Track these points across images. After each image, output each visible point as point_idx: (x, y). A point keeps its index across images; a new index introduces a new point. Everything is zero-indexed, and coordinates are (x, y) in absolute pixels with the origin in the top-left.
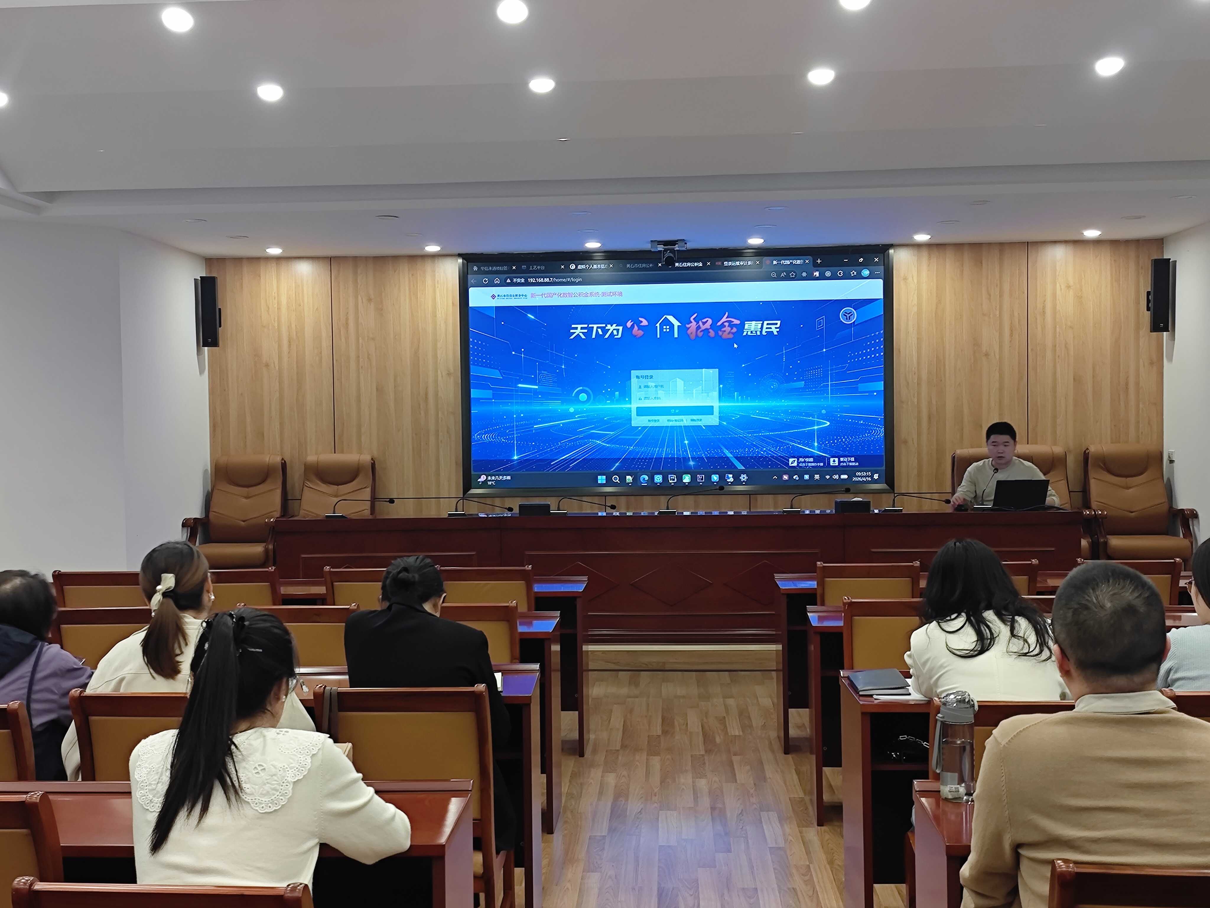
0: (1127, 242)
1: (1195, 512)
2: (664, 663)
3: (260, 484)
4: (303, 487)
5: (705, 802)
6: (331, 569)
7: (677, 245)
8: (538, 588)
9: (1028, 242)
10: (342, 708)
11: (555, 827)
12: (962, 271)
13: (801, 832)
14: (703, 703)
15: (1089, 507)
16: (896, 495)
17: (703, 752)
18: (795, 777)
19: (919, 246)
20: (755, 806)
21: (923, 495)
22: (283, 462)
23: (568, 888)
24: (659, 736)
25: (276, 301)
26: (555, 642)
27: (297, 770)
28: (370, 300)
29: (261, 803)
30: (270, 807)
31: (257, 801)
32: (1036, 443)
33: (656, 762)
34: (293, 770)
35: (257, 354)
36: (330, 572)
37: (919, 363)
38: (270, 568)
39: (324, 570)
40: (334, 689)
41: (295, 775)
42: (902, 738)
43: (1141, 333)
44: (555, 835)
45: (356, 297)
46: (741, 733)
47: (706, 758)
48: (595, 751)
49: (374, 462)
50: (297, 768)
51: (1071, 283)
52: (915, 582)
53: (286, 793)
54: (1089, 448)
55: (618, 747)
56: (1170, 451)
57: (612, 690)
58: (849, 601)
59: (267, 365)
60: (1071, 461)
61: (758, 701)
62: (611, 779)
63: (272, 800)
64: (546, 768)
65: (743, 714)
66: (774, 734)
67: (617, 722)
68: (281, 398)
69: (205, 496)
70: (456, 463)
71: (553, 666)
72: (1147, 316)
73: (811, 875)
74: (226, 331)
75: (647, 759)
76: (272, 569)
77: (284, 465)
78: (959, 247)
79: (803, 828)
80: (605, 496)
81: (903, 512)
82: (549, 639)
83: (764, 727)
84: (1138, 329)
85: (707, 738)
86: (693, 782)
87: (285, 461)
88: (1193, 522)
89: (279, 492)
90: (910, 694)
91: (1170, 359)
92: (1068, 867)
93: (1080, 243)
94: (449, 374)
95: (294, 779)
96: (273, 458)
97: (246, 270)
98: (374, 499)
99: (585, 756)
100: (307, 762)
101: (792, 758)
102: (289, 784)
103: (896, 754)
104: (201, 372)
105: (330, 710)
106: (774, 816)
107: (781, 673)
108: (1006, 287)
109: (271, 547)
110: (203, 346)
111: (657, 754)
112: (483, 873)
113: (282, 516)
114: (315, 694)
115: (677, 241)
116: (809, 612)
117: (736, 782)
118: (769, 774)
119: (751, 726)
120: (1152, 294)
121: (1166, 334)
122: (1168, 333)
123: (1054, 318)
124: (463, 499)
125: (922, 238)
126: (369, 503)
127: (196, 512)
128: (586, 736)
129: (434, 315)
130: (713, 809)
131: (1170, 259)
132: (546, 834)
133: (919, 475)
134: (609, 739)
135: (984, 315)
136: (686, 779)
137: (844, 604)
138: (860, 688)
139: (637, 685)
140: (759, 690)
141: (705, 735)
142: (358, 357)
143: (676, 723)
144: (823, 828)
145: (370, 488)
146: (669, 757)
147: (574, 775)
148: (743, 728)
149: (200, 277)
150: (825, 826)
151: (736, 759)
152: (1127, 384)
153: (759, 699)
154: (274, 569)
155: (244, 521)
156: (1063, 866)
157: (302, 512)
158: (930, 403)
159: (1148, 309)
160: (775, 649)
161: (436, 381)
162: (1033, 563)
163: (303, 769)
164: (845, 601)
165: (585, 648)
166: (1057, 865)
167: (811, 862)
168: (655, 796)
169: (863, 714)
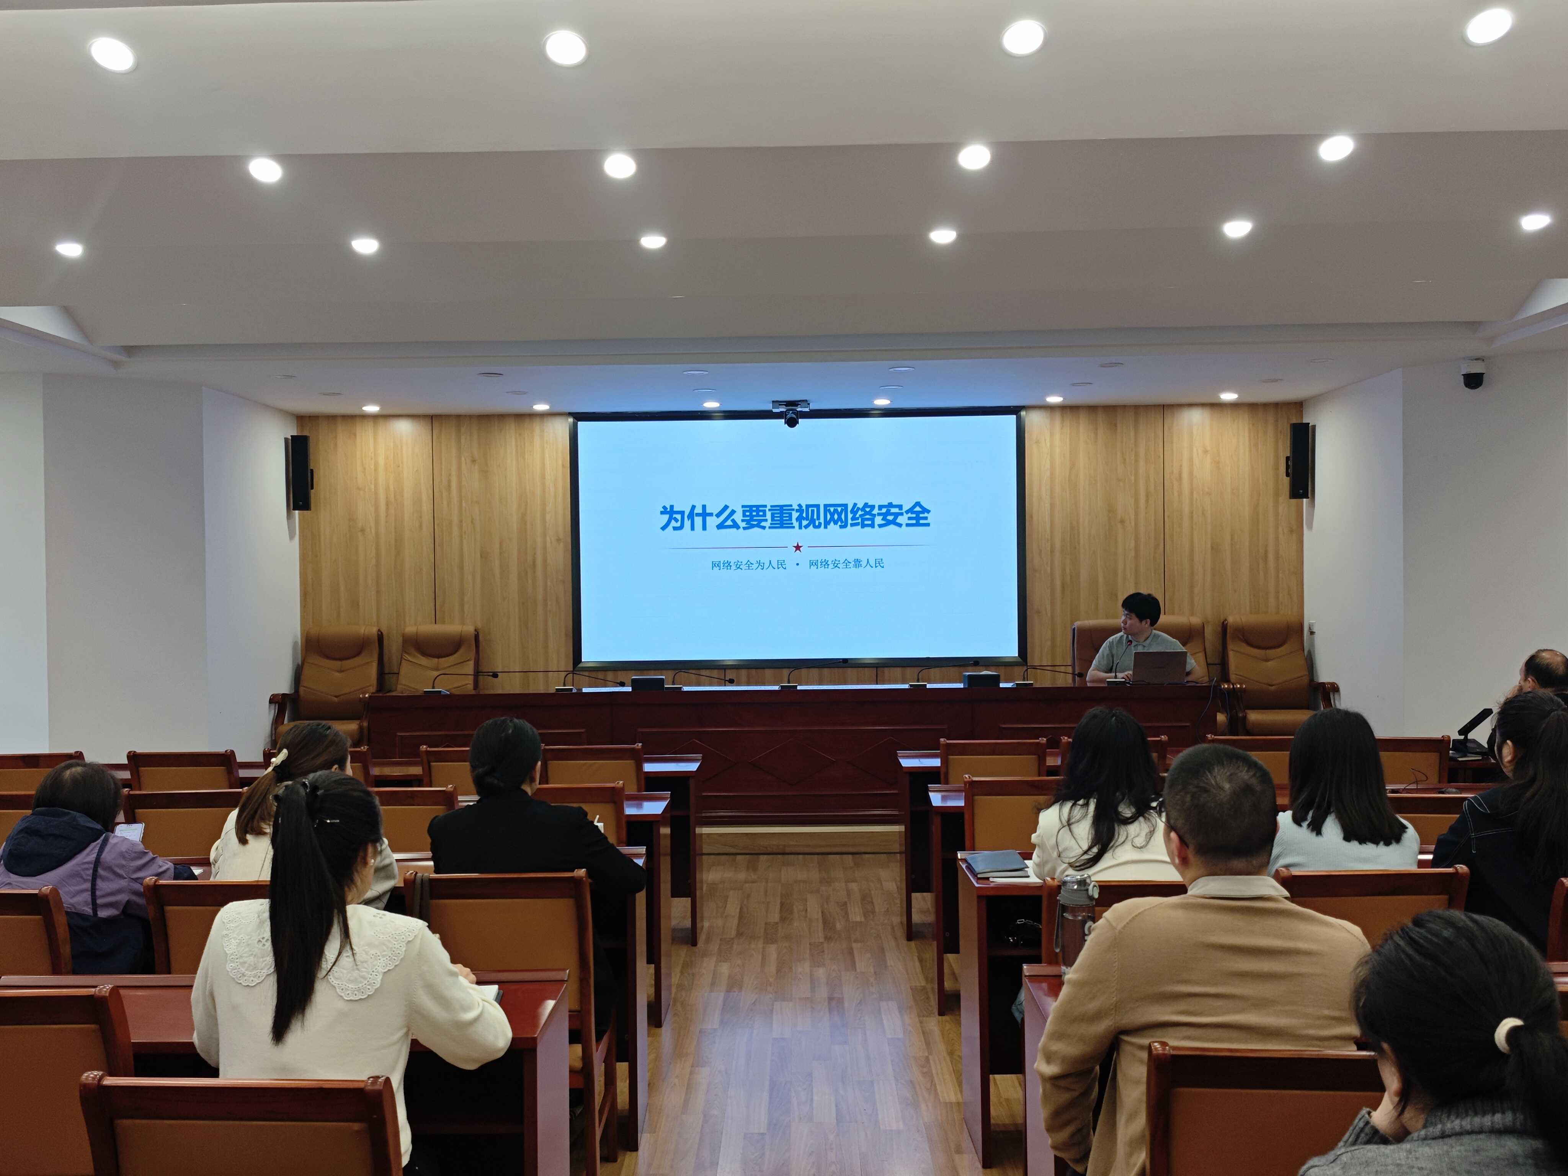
0: (1265, 406)
1: (1336, 686)
2: (784, 846)
3: (355, 657)
4: (401, 661)
5: (823, 992)
6: (428, 749)
7: (799, 406)
8: (649, 767)
9: (1164, 405)
10: (435, 896)
11: (664, 1020)
12: (1096, 434)
13: (921, 1022)
14: (823, 888)
15: (1228, 681)
16: (1028, 667)
17: (822, 940)
18: (917, 964)
19: (1051, 408)
20: (875, 996)
21: (1057, 669)
22: (380, 633)
23: (675, 1084)
24: (777, 923)
25: (373, 462)
26: (665, 825)
27: (389, 959)
28: (474, 461)
29: (347, 990)
30: (356, 995)
31: (343, 987)
32: (1173, 613)
33: (772, 949)
34: (385, 959)
35: (352, 519)
36: (427, 752)
37: (1052, 532)
38: (362, 748)
39: (421, 750)
40: (426, 876)
41: (387, 965)
42: (1019, 922)
43: (1281, 499)
44: (664, 1028)
45: (459, 458)
46: (863, 919)
47: (825, 945)
48: (708, 940)
49: (478, 633)
50: (389, 957)
51: (1209, 448)
52: (1042, 760)
53: (374, 983)
54: (1227, 619)
55: (733, 933)
56: (1311, 622)
57: (729, 875)
58: (970, 780)
59: (363, 530)
60: (1208, 632)
61: (881, 884)
62: (724, 969)
63: (359, 988)
64: (653, 957)
65: (866, 899)
66: (897, 919)
67: (733, 908)
68: (378, 565)
69: (295, 669)
70: (566, 635)
71: (662, 851)
72: (1286, 481)
73: (930, 1067)
74: (320, 491)
75: (764, 948)
76: (364, 748)
77: (380, 637)
78: (1092, 409)
79: (924, 1018)
80: (725, 669)
81: (1034, 686)
82: (658, 821)
83: (887, 912)
84: (1277, 495)
85: (828, 924)
86: (811, 971)
87: (381, 633)
88: (1334, 696)
89: (375, 666)
90: (1028, 877)
91: (1310, 527)
92: (1164, 1049)
93: (1217, 406)
94: (559, 540)
95: (384, 969)
96: (368, 629)
97: (341, 429)
98: (477, 673)
99: (698, 945)
100: (401, 951)
101: (916, 945)
102: (380, 974)
103: (1013, 939)
104: (292, 537)
105: (422, 898)
106: (893, 1005)
107: (904, 855)
108: (1142, 451)
109: (365, 724)
110: (293, 510)
111: (773, 941)
112: (582, 1068)
113: (378, 691)
114: (406, 881)
115: (800, 401)
116: (931, 791)
117: (856, 970)
118: (890, 962)
119: (873, 912)
120: (1291, 459)
121: (1306, 501)
122: (1307, 499)
123: (1191, 483)
124: (573, 673)
125: (1054, 399)
126: (471, 678)
127: (284, 687)
128: (699, 925)
129: (543, 477)
130: (830, 999)
131: (1309, 423)
132: (654, 1028)
133: (1053, 647)
134: (724, 927)
135: (1119, 480)
136: (803, 968)
137: (965, 783)
138: (977, 870)
139: (755, 869)
140: (884, 874)
141: (826, 922)
142: (461, 521)
143: (795, 910)
144: (945, 1018)
145: (473, 660)
146: (787, 944)
147: (687, 965)
148: (865, 915)
149: (291, 436)
150: (947, 1015)
151: (854, 945)
152: (1266, 552)
153: (883, 883)
154: (366, 748)
155: (336, 697)
156: (1159, 1049)
157: (399, 687)
158: (1063, 570)
159: (1287, 475)
160: (898, 830)
161: (545, 548)
162: (1162, 740)
163: (395, 958)
164: (965, 780)
165: (698, 830)
166: (1153, 1048)
167: (930, 1053)
168: (771, 986)
169: (979, 897)
